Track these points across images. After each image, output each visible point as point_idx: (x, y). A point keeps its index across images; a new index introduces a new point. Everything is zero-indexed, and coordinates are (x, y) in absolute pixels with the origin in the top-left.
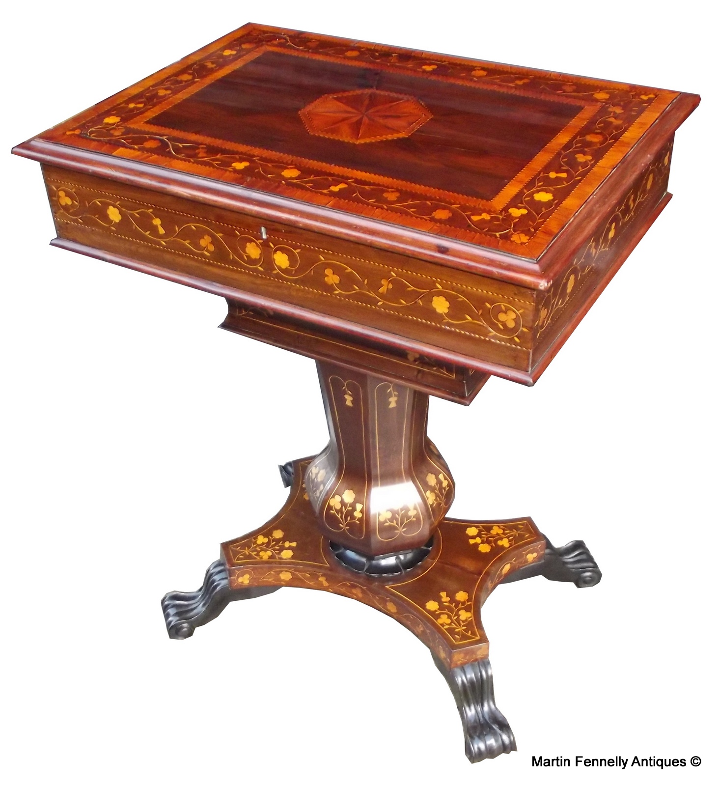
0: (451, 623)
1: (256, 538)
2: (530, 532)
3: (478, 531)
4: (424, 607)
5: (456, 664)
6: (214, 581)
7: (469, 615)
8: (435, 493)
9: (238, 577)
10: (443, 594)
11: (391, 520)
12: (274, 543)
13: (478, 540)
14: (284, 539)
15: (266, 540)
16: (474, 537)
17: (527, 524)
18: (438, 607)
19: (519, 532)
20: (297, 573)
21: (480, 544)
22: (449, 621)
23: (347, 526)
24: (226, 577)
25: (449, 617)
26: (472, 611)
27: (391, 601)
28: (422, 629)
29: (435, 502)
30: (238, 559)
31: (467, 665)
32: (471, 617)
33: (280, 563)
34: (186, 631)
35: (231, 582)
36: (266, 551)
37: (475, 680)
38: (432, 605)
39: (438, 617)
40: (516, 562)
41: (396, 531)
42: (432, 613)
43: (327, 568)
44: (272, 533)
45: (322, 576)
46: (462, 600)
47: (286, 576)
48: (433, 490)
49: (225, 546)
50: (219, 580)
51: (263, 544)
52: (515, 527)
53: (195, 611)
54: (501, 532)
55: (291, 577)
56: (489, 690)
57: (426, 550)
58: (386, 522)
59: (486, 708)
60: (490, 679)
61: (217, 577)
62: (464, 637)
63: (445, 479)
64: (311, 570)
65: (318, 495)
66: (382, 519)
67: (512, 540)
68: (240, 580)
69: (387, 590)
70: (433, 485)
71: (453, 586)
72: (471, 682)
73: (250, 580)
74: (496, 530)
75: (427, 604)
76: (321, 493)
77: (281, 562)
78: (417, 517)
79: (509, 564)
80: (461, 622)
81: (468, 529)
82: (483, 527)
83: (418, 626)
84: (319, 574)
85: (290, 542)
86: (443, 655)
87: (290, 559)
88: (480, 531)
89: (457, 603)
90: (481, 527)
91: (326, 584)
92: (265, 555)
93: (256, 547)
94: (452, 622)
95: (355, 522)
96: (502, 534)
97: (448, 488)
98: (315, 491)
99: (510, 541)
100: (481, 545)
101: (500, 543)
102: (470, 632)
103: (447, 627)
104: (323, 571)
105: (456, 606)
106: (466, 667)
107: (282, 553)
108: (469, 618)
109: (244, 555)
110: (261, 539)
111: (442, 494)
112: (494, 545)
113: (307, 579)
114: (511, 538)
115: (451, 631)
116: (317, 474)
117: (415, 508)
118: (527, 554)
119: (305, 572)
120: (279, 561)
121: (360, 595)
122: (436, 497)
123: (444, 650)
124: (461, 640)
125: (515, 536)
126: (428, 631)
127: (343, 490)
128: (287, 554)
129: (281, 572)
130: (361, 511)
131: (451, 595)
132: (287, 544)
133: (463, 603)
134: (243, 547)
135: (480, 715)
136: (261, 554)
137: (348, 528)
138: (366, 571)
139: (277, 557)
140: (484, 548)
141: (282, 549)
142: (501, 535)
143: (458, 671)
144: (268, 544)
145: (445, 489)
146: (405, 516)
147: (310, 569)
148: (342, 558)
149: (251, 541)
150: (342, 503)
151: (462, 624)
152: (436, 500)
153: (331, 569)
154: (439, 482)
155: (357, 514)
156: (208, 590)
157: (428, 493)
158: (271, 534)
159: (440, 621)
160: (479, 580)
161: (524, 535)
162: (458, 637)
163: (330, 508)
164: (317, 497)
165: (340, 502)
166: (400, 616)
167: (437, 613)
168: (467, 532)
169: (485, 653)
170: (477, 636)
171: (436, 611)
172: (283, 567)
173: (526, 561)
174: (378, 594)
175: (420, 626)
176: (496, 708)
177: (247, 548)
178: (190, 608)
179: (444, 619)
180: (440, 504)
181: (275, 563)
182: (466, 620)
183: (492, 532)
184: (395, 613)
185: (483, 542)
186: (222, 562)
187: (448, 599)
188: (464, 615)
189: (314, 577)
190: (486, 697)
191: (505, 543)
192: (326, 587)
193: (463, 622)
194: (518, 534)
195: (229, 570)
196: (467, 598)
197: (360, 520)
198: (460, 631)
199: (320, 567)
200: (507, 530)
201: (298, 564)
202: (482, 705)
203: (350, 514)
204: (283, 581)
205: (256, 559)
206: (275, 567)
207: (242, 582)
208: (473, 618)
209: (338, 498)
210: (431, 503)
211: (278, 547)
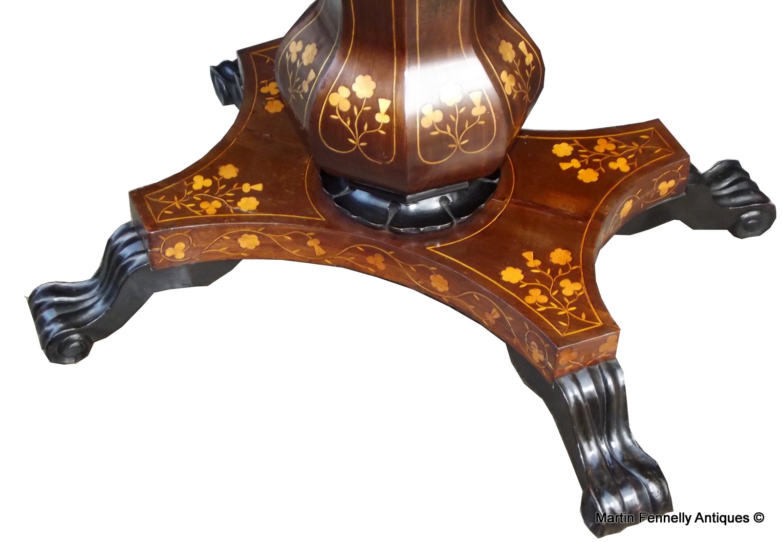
0: (549, 301)
1: (191, 180)
2: (664, 146)
3: (572, 149)
4: (498, 278)
5: (563, 371)
6: (121, 259)
7: (577, 286)
8: (515, 75)
9: (165, 248)
10: (528, 255)
11: (442, 125)
12: (224, 186)
13: (575, 163)
14: (240, 180)
15: (208, 183)
16: (567, 159)
17: (654, 132)
18: (522, 277)
19: (642, 146)
20: (268, 235)
21: (579, 169)
22: (544, 299)
23: (361, 141)
24: (142, 249)
25: (544, 292)
26: (583, 281)
27: (440, 272)
28: (497, 316)
29: (516, 92)
30: (164, 216)
31: (581, 372)
32: (582, 290)
33: (238, 219)
34: (77, 347)
35: (151, 258)
36: (210, 200)
37: (597, 395)
38: (512, 275)
39: (525, 292)
40: (642, 197)
41: (451, 146)
42: (515, 287)
43: (321, 224)
44: (218, 171)
45: (313, 237)
46: (562, 263)
47: (249, 242)
48: (511, 69)
49: (138, 197)
50: (132, 255)
51: (204, 188)
52: (637, 139)
53: (92, 312)
54: (612, 147)
55: (258, 243)
56: (621, 411)
57: (488, 183)
58: (432, 129)
59: (615, 444)
60: (621, 391)
61: (127, 251)
62: (575, 324)
63: (529, 52)
64: (293, 228)
65: (306, 88)
66: (426, 124)
67: (633, 160)
68: (169, 252)
69: (430, 255)
70: (511, 61)
71: (543, 240)
72: (591, 401)
73: (185, 253)
74: (602, 146)
75: (503, 273)
76: (310, 85)
77: (241, 218)
78: (486, 117)
79: (631, 201)
80: (566, 300)
81: (556, 146)
82: (580, 141)
83: (490, 312)
84: (307, 235)
85: (251, 185)
86: (537, 356)
87: (254, 211)
88: (576, 149)
89: (555, 268)
90: (576, 141)
91: (319, 251)
92: (211, 207)
93: (192, 195)
94: (550, 299)
95: (378, 133)
96: (615, 150)
97: (534, 67)
98: (300, 83)
99: (629, 161)
100: (581, 172)
101: (613, 165)
102: (584, 315)
103: (542, 309)
104: (314, 228)
105: (554, 273)
106: (579, 374)
107: (239, 204)
108: (579, 292)
109: (174, 209)
110: (199, 182)
111: (525, 78)
112: (603, 170)
113: (287, 243)
114: (630, 157)
115: (551, 315)
116: (299, 55)
117: (483, 103)
118: (659, 182)
119: (284, 232)
120: (237, 217)
121: (382, 267)
122: (517, 84)
123: (541, 347)
124: (570, 329)
125: (637, 153)
126: (508, 319)
127: (353, 76)
128: (248, 204)
129: (240, 234)
130: (389, 112)
131: (542, 255)
132: (246, 188)
133: (565, 268)
134: (169, 195)
135: (607, 456)
136: (204, 205)
137: (363, 144)
138: (392, 224)
139: (232, 211)
140: (588, 176)
141: (240, 195)
142: (613, 153)
143: (566, 381)
144: (213, 189)
145: (529, 68)
146: (467, 117)
147: (291, 226)
148: (348, 204)
149: (182, 185)
150: (353, 99)
151: (569, 303)
152: (516, 87)
153: (328, 225)
154: (520, 56)
155: (382, 118)
156: (112, 274)
157: (504, 74)
158: (216, 172)
159: (529, 300)
160: (586, 229)
161: (652, 151)
162: (564, 324)
163: (331, 109)
164: (303, 94)
165: (348, 99)
166: (455, 298)
167: (522, 286)
168: (554, 151)
169: (611, 350)
170: (598, 321)
171: (519, 284)
172: (244, 226)
173: (657, 195)
174: (414, 261)
175: (494, 310)
176: (633, 442)
177: (176, 198)
178: (81, 307)
179: (535, 296)
180: (523, 94)
181: (229, 219)
182: (574, 296)
183: (596, 148)
184: (444, 293)
185: (584, 166)
186: (132, 225)
187: (538, 263)
188: (569, 288)
189: (299, 239)
190: (615, 425)
191: (621, 165)
192: (322, 256)
193: (569, 298)
194: (643, 150)
195: (149, 237)
196: (570, 259)
197: (387, 127)
198: (566, 314)
199: (309, 223)
200: (621, 145)
201: (270, 219)
202: (610, 439)
203: (369, 117)
204: (243, 250)
205: (194, 214)
206: (230, 227)
207: (173, 257)
208: (585, 291)
209: (344, 92)
210: (509, 93)
211: (231, 192)
